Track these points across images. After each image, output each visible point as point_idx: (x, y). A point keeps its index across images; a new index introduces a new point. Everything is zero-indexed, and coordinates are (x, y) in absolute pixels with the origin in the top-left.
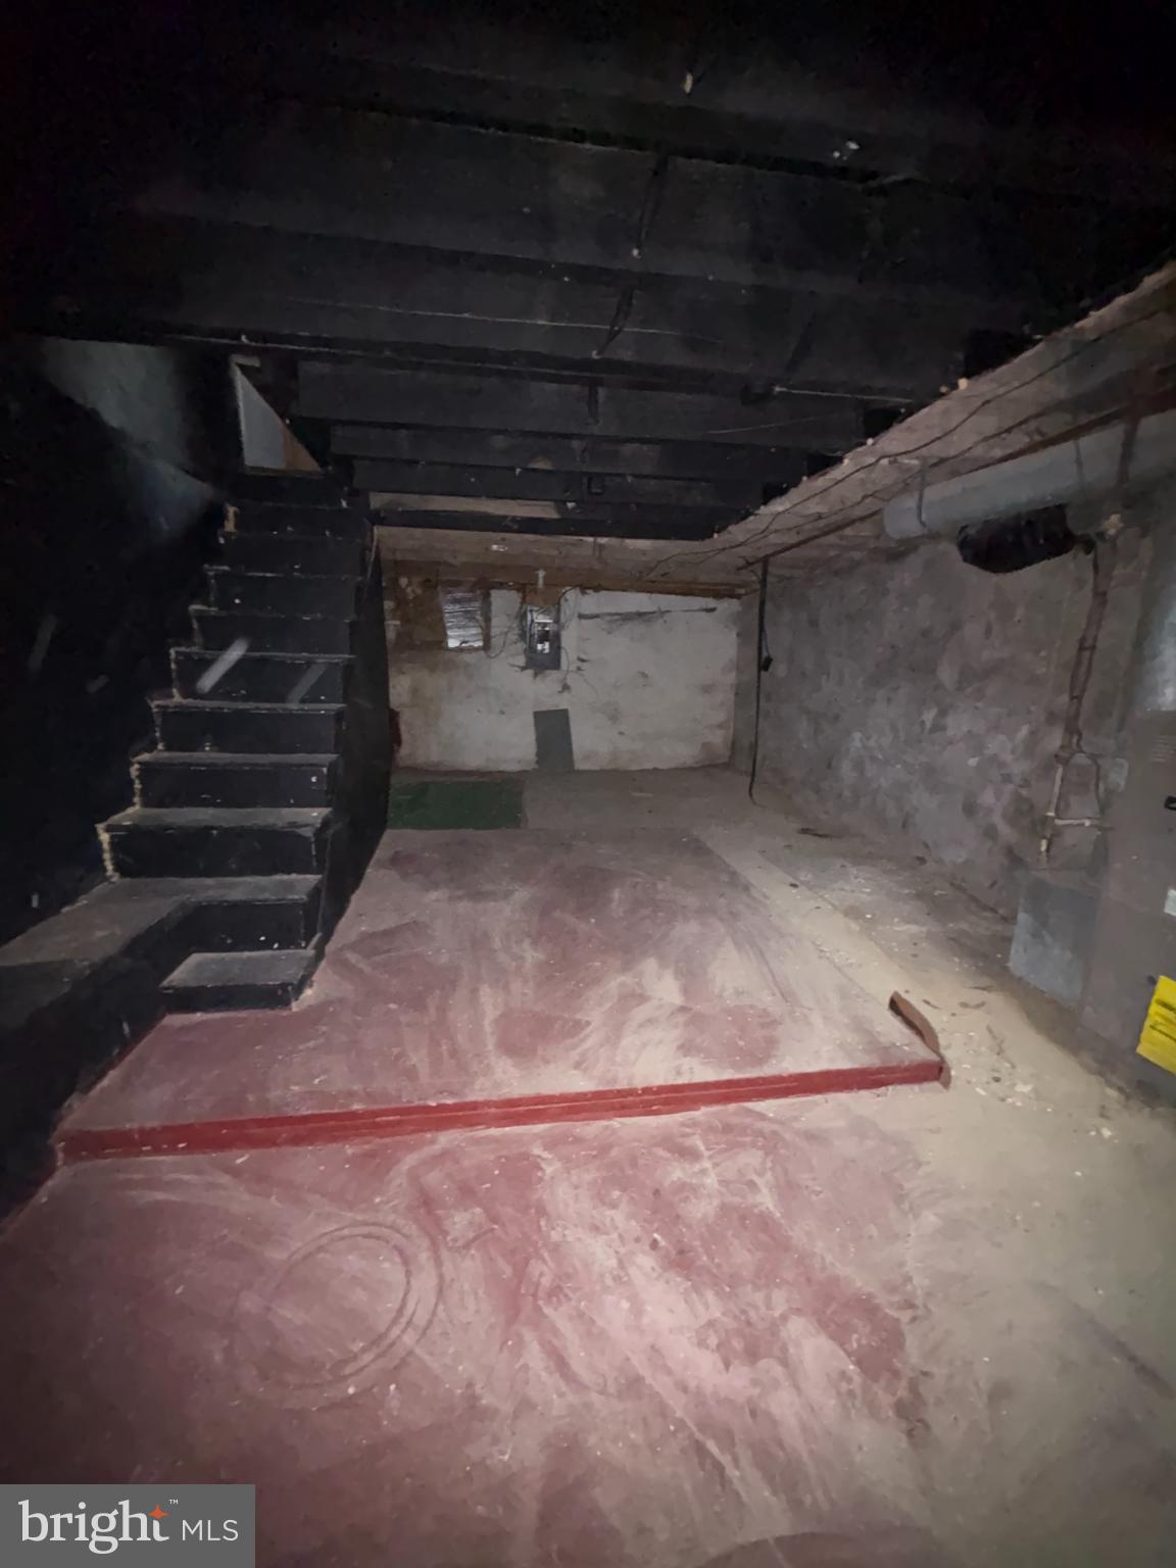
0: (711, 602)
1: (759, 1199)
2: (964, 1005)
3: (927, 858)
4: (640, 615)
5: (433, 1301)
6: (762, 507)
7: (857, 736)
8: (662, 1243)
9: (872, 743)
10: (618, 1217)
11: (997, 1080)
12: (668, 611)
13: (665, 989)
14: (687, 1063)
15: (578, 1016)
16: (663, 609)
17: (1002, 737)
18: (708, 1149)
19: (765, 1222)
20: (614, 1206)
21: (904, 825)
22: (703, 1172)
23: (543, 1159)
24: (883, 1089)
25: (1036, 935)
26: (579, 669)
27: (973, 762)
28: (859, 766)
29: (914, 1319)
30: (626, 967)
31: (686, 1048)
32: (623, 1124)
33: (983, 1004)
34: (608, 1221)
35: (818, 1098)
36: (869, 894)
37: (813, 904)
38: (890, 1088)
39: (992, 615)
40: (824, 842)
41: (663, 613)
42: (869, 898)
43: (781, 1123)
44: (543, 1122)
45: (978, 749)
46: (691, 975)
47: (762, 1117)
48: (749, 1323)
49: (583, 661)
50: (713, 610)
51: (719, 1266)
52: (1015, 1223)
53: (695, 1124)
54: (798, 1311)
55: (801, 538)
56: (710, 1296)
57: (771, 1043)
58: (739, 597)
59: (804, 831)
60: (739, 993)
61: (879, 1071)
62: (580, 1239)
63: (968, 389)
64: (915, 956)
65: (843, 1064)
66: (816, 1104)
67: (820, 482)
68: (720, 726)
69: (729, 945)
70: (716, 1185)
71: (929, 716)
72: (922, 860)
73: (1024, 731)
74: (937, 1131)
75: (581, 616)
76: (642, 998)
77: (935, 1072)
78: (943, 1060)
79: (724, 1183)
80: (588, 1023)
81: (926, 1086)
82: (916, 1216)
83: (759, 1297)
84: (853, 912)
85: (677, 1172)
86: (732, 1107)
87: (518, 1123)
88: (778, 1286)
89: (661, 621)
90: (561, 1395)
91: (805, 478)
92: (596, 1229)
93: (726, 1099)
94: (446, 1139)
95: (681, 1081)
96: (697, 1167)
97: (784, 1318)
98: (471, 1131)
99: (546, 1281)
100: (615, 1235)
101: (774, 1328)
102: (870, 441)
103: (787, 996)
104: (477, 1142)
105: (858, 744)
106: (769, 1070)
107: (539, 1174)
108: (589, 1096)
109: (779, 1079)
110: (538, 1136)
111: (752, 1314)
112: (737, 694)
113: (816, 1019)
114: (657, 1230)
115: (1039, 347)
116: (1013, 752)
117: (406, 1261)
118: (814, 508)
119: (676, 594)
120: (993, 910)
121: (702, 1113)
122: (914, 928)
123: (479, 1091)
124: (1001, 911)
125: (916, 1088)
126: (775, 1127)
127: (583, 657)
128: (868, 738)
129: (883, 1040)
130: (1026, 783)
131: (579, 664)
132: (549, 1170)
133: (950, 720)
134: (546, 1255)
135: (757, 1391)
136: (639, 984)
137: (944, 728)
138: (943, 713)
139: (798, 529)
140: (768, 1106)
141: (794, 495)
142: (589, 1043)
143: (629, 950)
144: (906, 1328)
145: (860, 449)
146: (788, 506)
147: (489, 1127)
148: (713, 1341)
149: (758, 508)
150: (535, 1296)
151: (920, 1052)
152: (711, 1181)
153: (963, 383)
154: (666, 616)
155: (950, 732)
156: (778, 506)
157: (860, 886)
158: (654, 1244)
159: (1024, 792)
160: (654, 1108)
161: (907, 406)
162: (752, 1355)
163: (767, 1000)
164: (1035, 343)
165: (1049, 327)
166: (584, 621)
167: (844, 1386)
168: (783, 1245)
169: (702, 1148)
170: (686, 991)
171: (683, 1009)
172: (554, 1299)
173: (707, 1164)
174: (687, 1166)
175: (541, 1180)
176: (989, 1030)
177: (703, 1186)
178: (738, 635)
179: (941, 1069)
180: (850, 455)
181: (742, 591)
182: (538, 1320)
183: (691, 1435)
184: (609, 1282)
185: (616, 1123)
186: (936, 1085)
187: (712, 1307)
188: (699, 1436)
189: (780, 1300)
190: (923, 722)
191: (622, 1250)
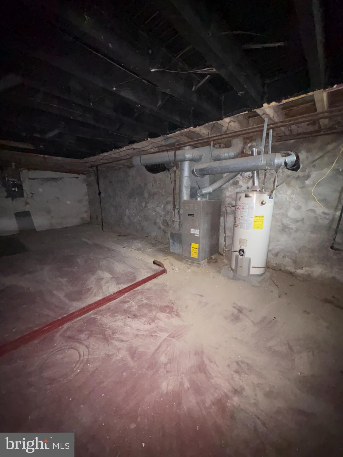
0: (76, 175)
1: (144, 302)
2: (165, 260)
3: (148, 236)
4: (53, 179)
5: (87, 350)
6: (101, 154)
7: (127, 210)
8: (130, 316)
9: (131, 212)
10: (119, 317)
11: (173, 269)
12: (62, 178)
13: (107, 275)
14: (120, 286)
15: (88, 287)
16: (61, 177)
17: (159, 208)
18: (131, 299)
19: (147, 304)
20: (117, 316)
21: (142, 230)
22: (132, 303)
23: (95, 317)
24: (157, 278)
25: (173, 243)
26: (32, 197)
27: (154, 213)
28: (129, 218)
29: (174, 305)
30: (93, 274)
31: (118, 284)
32: (110, 303)
33: (167, 259)
34: (117, 319)
35: (147, 283)
36: (140, 245)
37: (130, 250)
38: (158, 277)
39: (153, 182)
40: (125, 237)
41: (61, 178)
42: (141, 246)
43: (142, 289)
44: (90, 311)
45: (155, 211)
46: (111, 271)
47: (138, 290)
48: (151, 318)
49: (33, 194)
50: (78, 178)
51: (142, 314)
52: (182, 287)
53: (125, 297)
54: (158, 312)
55: (108, 162)
56: (143, 318)
57: (135, 276)
58: (85, 174)
59: (119, 236)
60: (123, 271)
61: (156, 274)
62: (113, 324)
63: (150, 140)
64: (153, 254)
65: (149, 275)
66: (147, 284)
67: (117, 151)
68: (86, 212)
69: (116, 263)
70: (135, 304)
71: (144, 204)
72: (147, 237)
73: (163, 206)
74: (167, 280)
75: (29, 179)
76: (102, 279)
77: (164, 271)
78: (165, 269)
79: (136, 303)
80: (91, 288)
81: (163, 274)
82: (169, 292)
83: (151, 314)
84: (139, 249)
85: (126, 306)
86: (132, 291)
87: (85, 314)
88: (153, 311)
89: (61, 181)
90: (124, 344)
91: (114, 149)
92: (115, 321)
93: (130, 290)
94: (66, 326)
95: (120, 289)
96: (130, 303)
97: (156, 314)
98: (73, 321)
99: (111, 333)
100: (120, 320)
101: (155, 317)
102: (130, 145)
103: (133, 268)
104: (76, 322)
105: (128, 212)
106: (137, 281)
107: (97, 319)
108: (101, 300)
109: (139, 282)
110: (92, 314)
111: (151, 317)
112: (89, 202)
113: (141, 270)
114: (128, 315)
115: (161, 137)
116: (161, 210)
117: (74, 349)
118: (113, 156)
119: (65, 172)
120: (163, 243)
121: (126, 295)
122: (151, 250)
123: (72, 310)
124: (164, 243)
125: (162, 275)
126: (141, 291)
127: (33, 192)
128: (130, 211)
129: (154, 269)
130: (165, 216)
131: (32, 195)
132: (98, 318)
133: (148, 205)
134: (107, 330)
135: (156, 325)
136: (99, 276)
137: (147, 207)
138: (146, 203)
139: (108, 159)
140: (139, 288)
141: (110, 153)
142: (95, 291)
143: (92, 270)
144: (173, 306)
145: (128, 146)
146: (108, 154)
147: (77, 318)
148: (147, 323)
149: (100, 154)
150: (110, 336)
151: (161, 269)
152: (134, 304)
153: (149, 139)
154: (63, 179)
155: (149, 208)
156: (106, 154)
157: (138, 244)
158: (129, 317)
159: (164, 218)
160: (116, 297)
161: (139, 141)
162: (153, 321)
163: (130, 270)
164: (161, 136)
165: (163, 134)
166: (30, 180)
167: (168, 317)
168: (151, 306)
169: (129, 300)
170: (111, 274)
171: (113, 278)
172: (114, 334)
173: (132, 302)
174: (128, 304)
175: (98, 320)
176: (170, 262)
177: (133, 305)
178: (87, 185)
179: (165, 270)
180: (126, 147)
181: (86, 173)
182: (113, 338)
183: (149, 335)
184: (123, 326)
185: (109, 304)
186: (165, 274)
187: (144, 319)
188: (151, 334)
189: (154, 313)
190: (142, 206)
191: (123, 321)
